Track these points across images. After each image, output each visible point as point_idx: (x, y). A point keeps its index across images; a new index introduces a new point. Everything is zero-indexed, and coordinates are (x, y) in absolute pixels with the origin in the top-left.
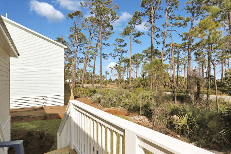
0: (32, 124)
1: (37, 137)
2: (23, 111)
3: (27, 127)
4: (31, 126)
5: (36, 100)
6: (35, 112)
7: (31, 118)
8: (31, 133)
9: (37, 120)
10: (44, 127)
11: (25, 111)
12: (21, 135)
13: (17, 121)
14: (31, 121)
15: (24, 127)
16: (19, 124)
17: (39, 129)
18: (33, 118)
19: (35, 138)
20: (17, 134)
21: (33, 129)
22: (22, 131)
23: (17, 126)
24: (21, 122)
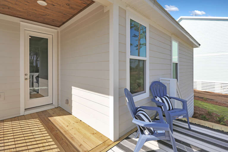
0: (214, 107)
1: (216, 119)
2: (208, 94)
3: (208, 108)
4: (213, 108)
5: (222, 87)
6: (220, 97)
7: (214, 102)
8: (211, 114)
9: (219, 105)
10: (226, 114)
11: (210, 95)
12: (202, 111)
13: (201, 101)
14: (214, 104)
15: (206, 106)
16: (202, 103)
17: (220, 113)
18: (217, 102)
19: (214, 119)
20: (199, 110)
21: (214, 111)
22: (203, 109)
23: (200, 104)
24: (205, 102)
